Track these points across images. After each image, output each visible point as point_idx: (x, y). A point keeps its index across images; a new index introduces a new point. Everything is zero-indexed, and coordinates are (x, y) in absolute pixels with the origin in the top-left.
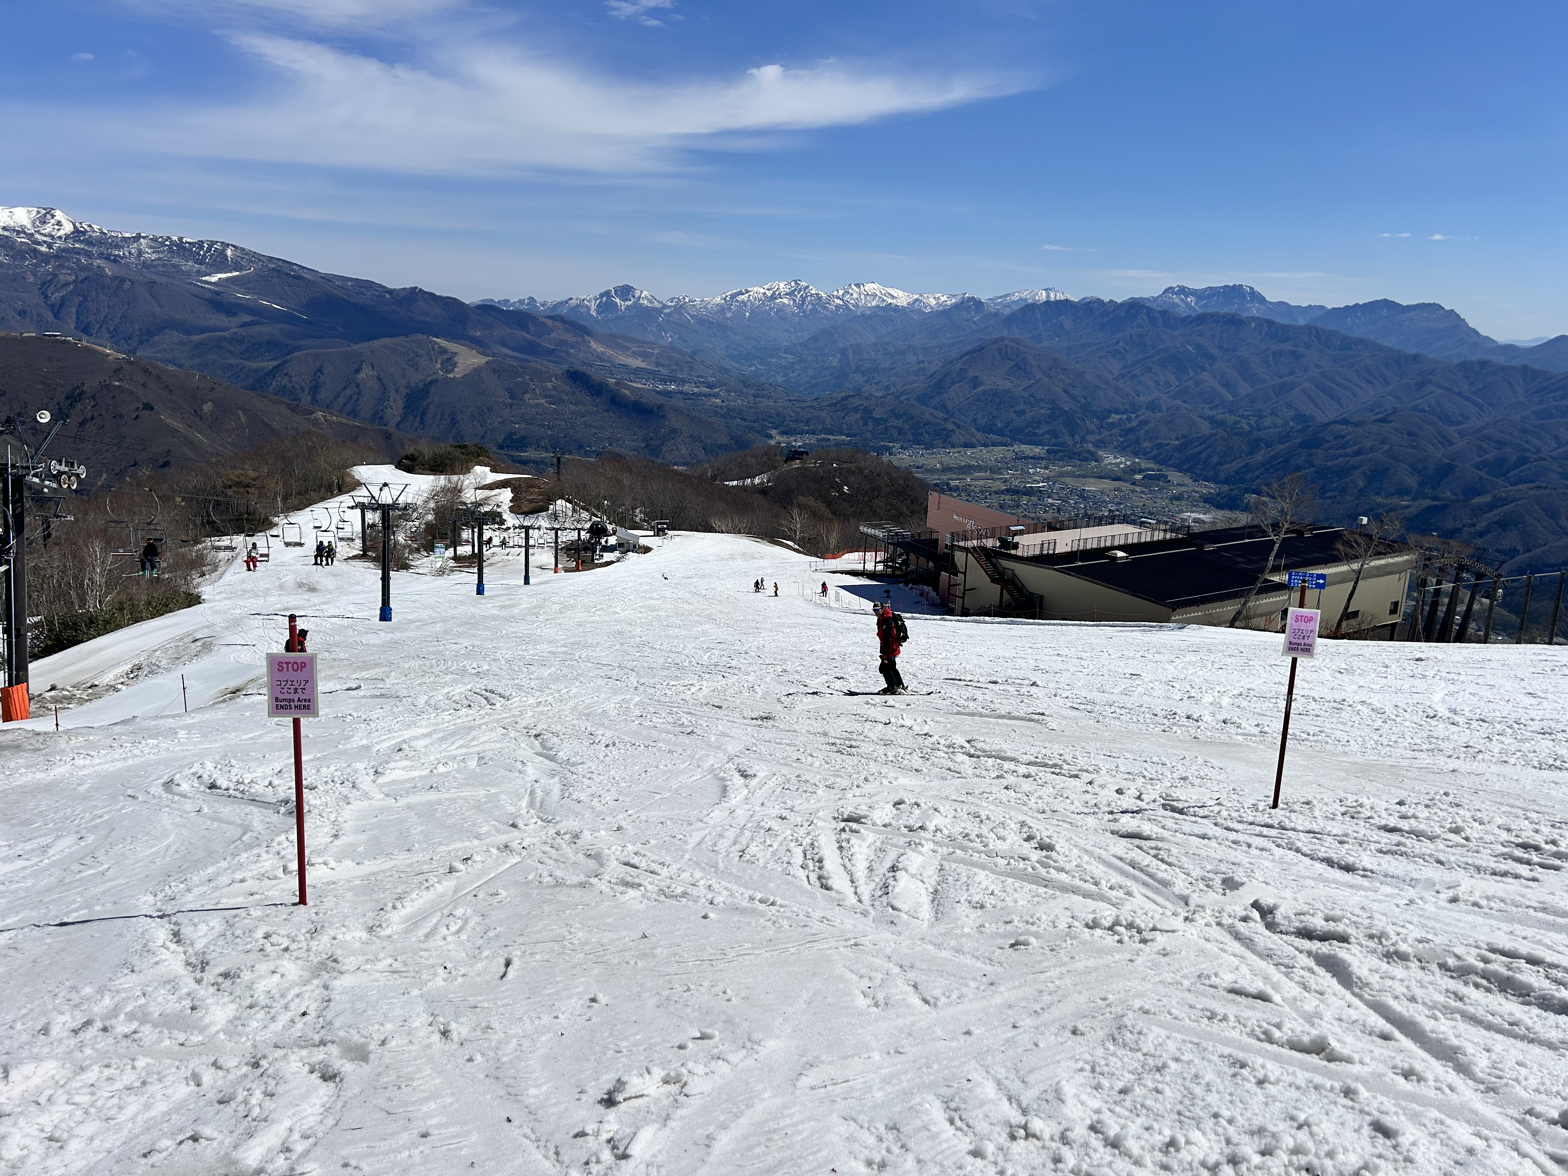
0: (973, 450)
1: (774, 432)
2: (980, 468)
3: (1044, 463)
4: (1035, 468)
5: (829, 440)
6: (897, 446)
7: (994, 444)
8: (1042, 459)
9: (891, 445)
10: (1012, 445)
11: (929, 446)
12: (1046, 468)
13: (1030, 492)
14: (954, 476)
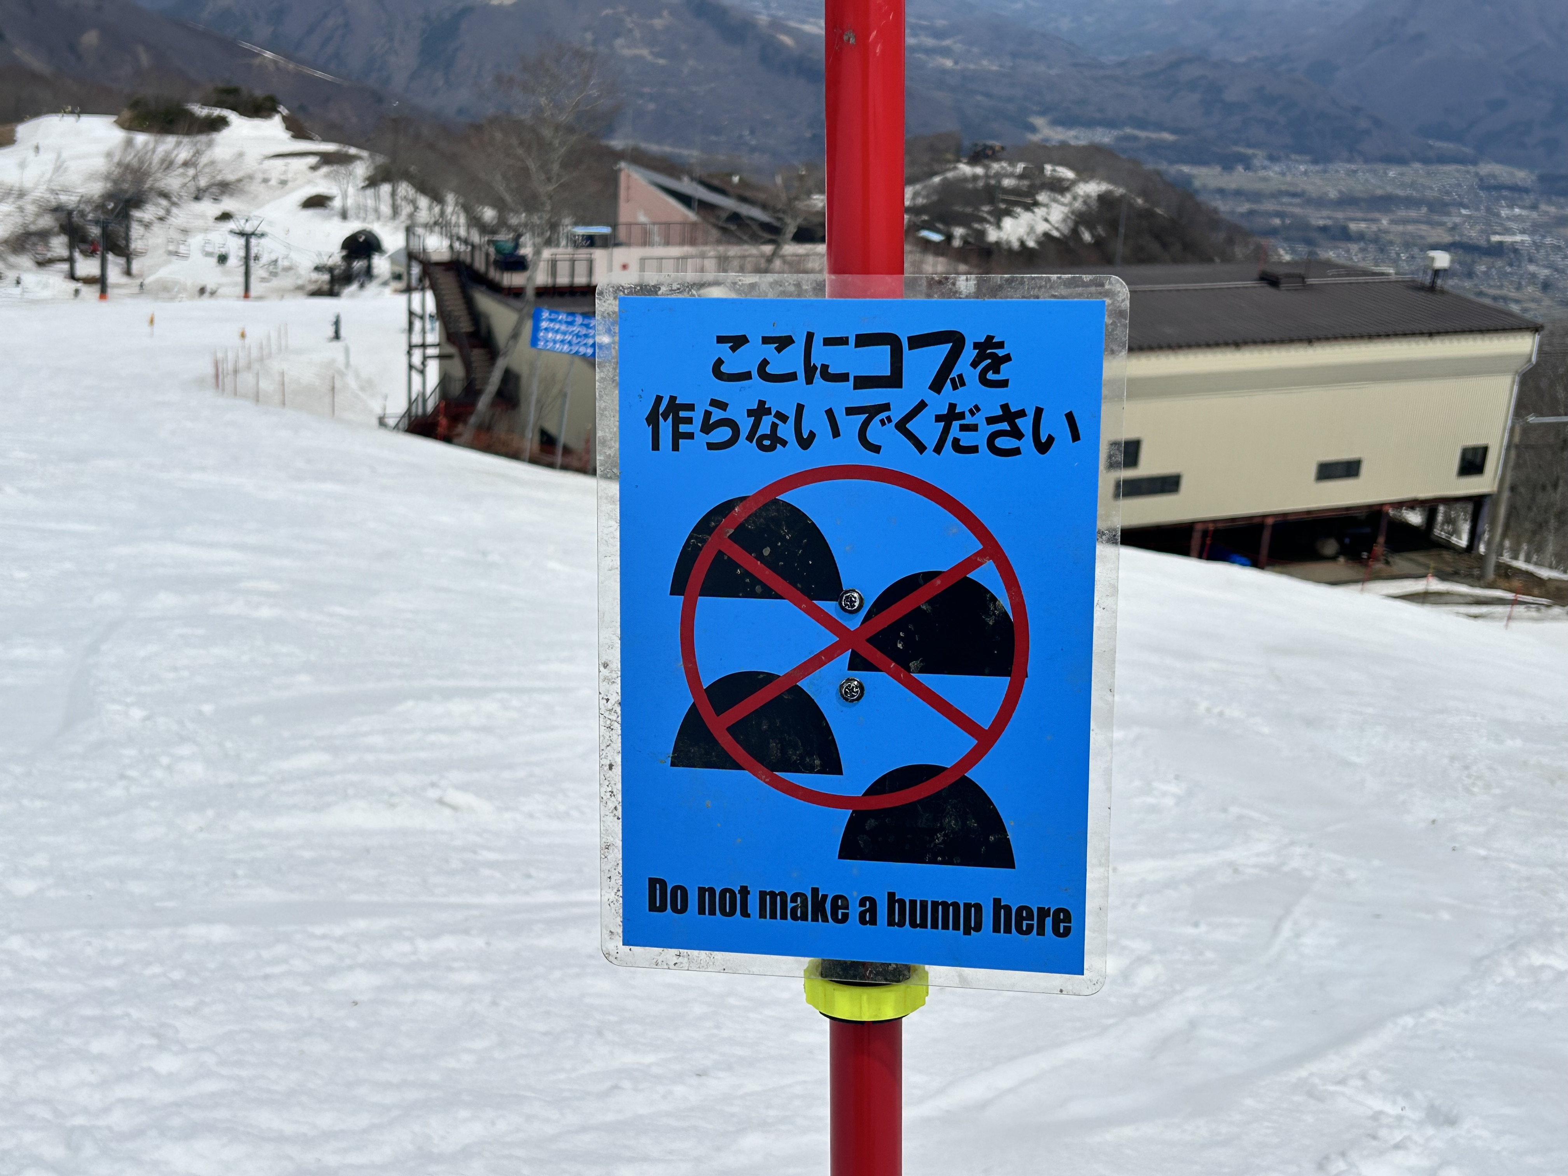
0: (1403, 169)
1: (1039, 121)
2: (1410, 202)
3: (1529, 199)
4: (1511, 207)
5: (1136, 138)
6: (1260, 153)
7: (1442, 159)
8: (1526, 190)
9: (1249, 151)
10: (1474, 163)
11: (1321, 158)
12: (1534, 207)
13: (1498, 250)
14: (1359, 215)
